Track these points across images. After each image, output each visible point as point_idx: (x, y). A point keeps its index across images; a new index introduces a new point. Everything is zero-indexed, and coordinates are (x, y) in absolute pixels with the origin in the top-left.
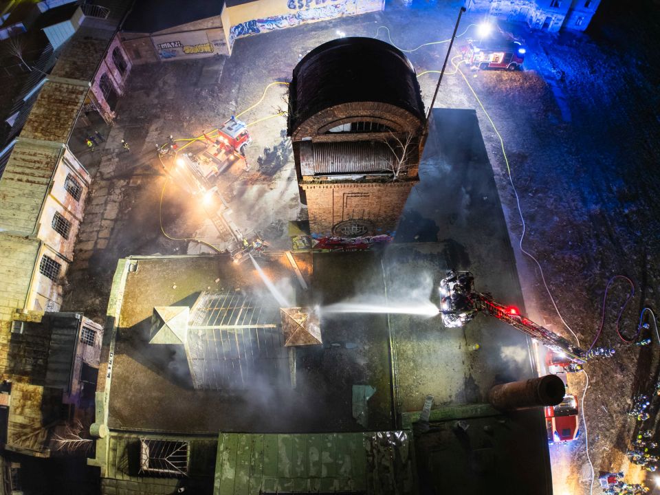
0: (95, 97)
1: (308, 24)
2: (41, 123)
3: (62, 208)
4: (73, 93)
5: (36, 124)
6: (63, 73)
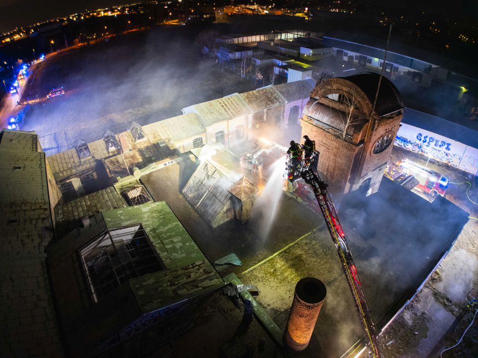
0: (284, 111)
1: (424, 156)
2: (252, 98)
3: (227, 133)
4: (276, 99)
5: (250, 96)
6: (280, 90)
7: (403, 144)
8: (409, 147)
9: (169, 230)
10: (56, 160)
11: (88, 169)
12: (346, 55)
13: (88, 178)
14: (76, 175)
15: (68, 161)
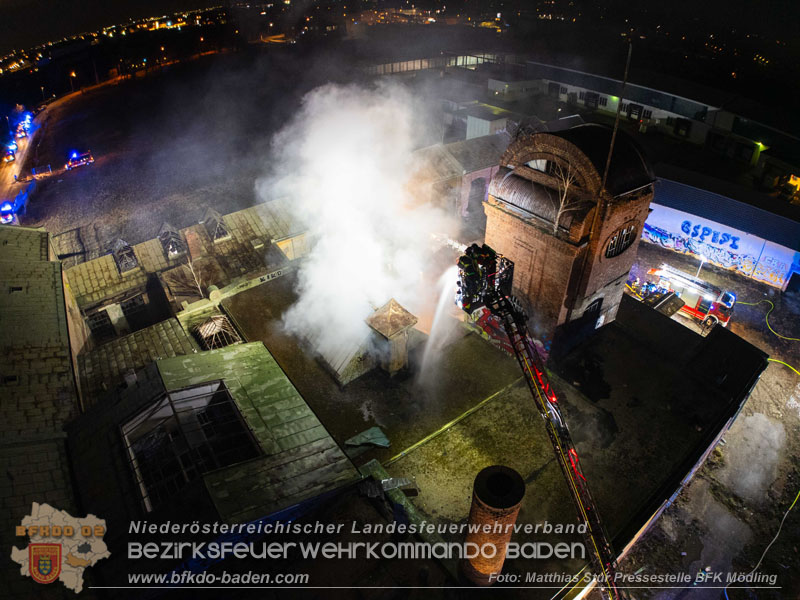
0: (461, 187)
6: (454, 152)
7: (658, 240)
8: (670, 244)
9: (269, 390)
10: (81, 275)
11: (134, 289)
12: (564, 91)
13: (134, 304)
14: (113, 300)
15: (100, 275)
